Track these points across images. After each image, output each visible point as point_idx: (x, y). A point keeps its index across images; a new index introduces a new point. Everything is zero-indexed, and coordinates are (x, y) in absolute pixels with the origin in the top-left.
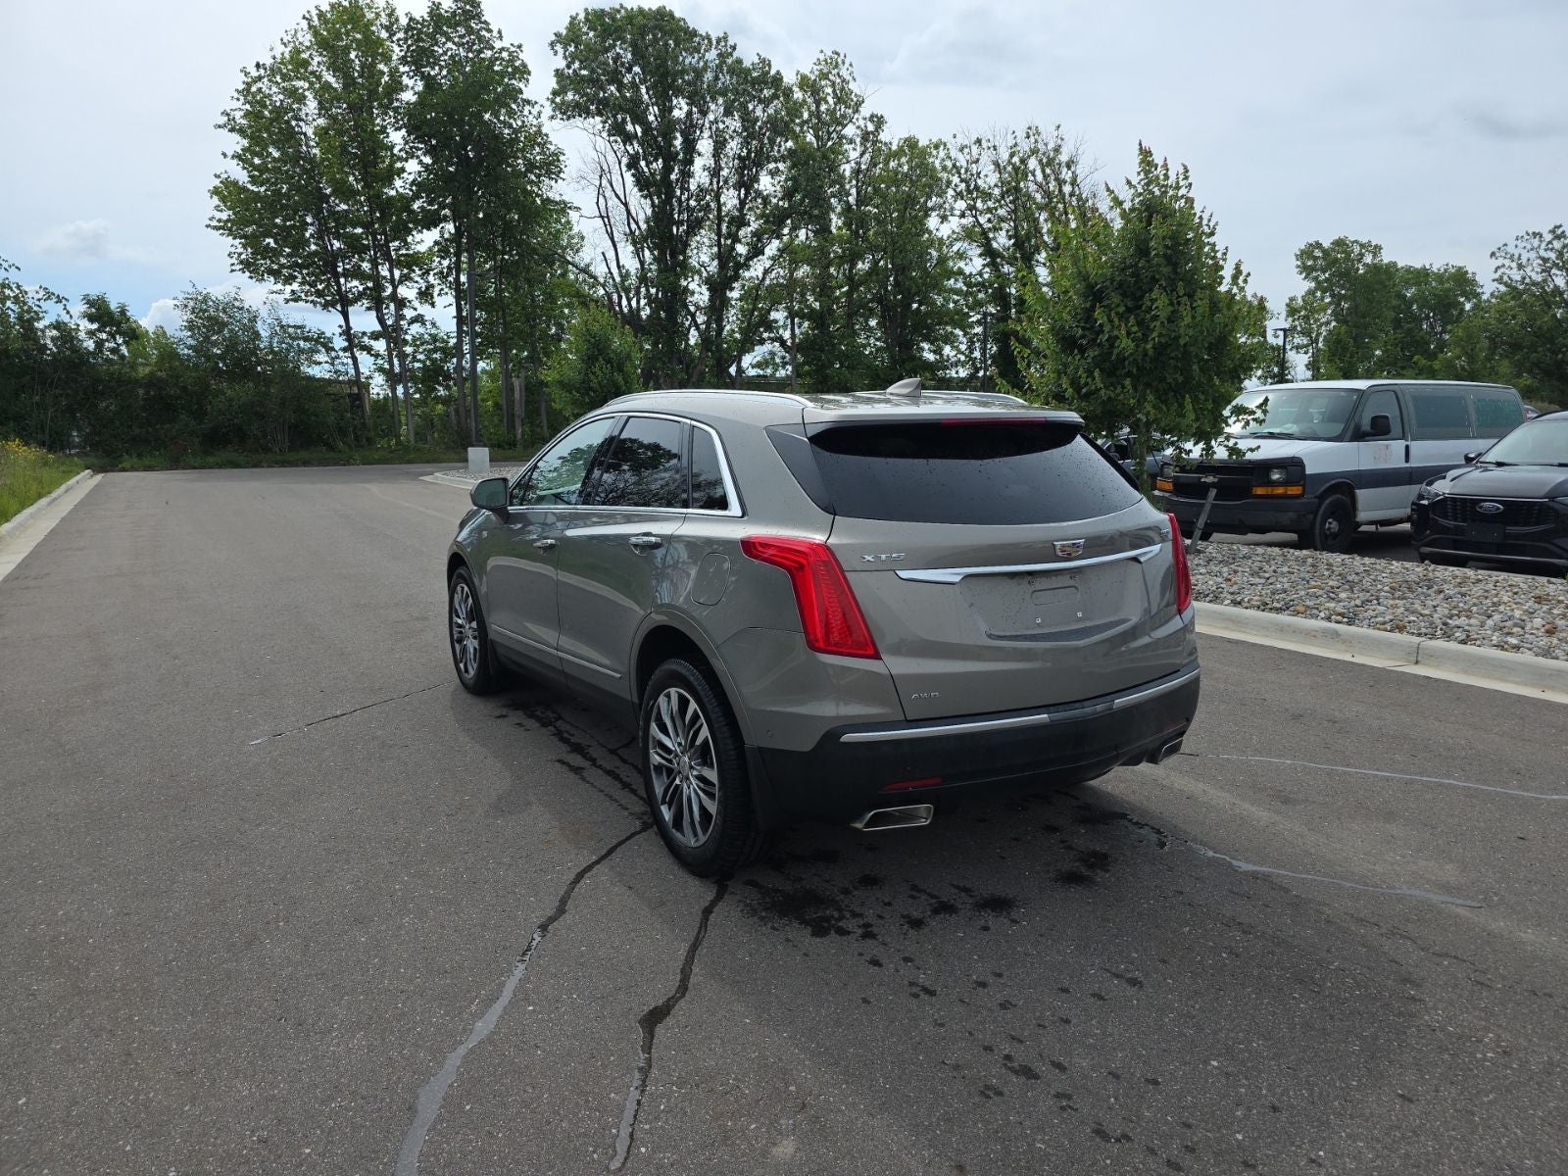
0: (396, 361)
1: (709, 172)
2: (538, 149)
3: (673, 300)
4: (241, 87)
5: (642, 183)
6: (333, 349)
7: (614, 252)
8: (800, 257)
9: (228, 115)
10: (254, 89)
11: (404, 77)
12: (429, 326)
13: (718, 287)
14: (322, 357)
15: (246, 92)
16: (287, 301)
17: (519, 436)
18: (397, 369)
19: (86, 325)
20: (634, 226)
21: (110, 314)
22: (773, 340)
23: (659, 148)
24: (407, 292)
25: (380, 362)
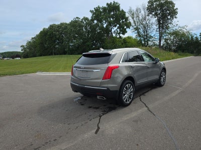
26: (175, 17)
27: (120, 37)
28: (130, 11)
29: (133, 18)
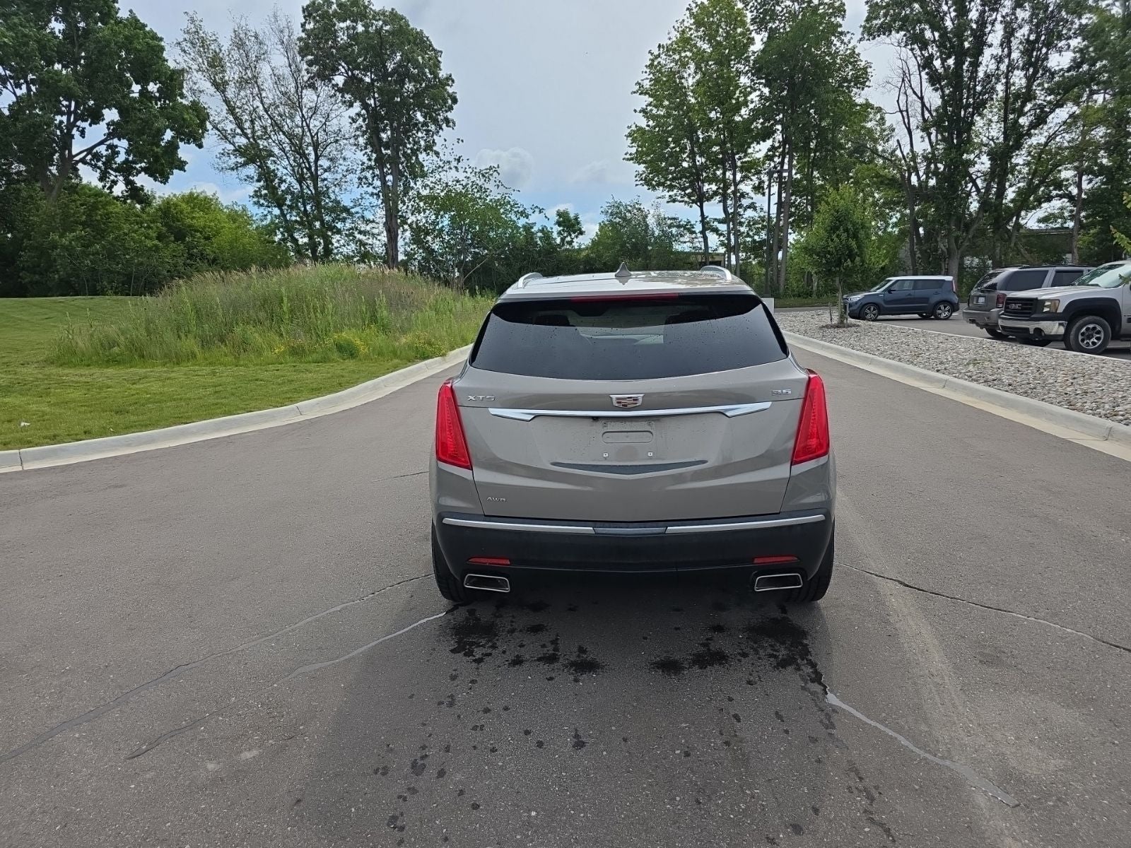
0: (732, 237)
1: (996, 60)
2: (850, 67)
3: (957, 171)
4: (649, 63)
5: (934, 79)
6: (694, 232)
7: (909, 139)
8: (1093, 119)
9: (640, 84)
10: (656, 63)
11: (753, 33)
12: (759, 211)
13: (1001, 157)
14: (686, 238)
15: (651, 66)
16: (668, 202)
17: (815, 288)
18: (733, 242)
19: (556, 229)
20: (927, 115)
21: (569, 220)
22: (1061, 197)
23: (952, 46)
24: (746, 187)
25: (722, 238)
26: (447, 121)
27: (135, 193)
28: (198, 41)
29: (220, 86)
